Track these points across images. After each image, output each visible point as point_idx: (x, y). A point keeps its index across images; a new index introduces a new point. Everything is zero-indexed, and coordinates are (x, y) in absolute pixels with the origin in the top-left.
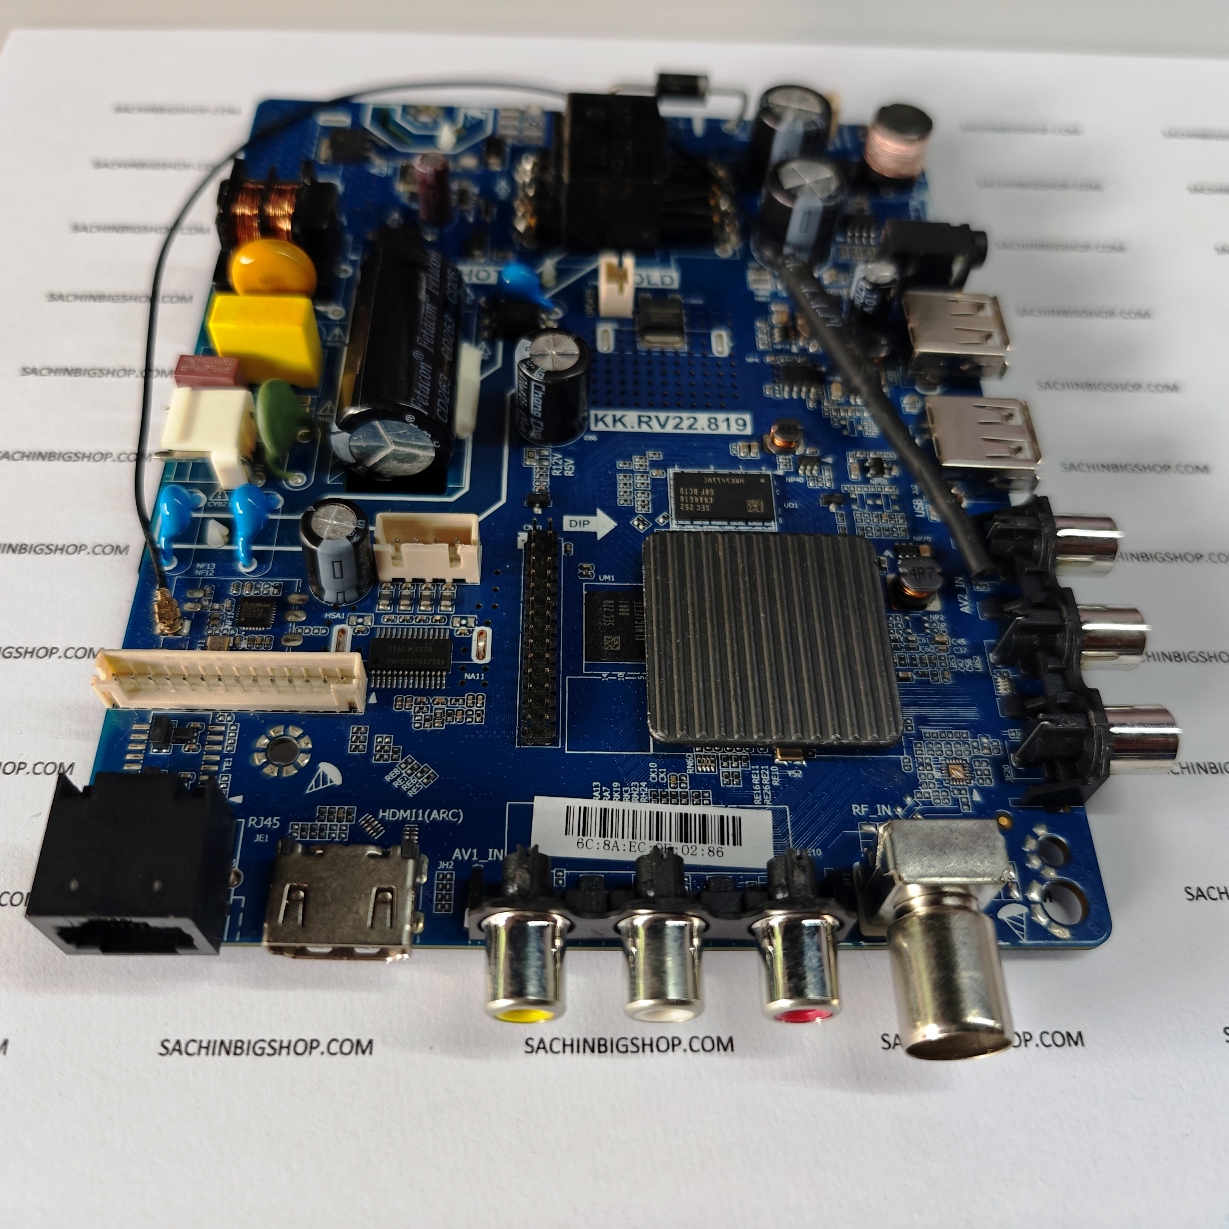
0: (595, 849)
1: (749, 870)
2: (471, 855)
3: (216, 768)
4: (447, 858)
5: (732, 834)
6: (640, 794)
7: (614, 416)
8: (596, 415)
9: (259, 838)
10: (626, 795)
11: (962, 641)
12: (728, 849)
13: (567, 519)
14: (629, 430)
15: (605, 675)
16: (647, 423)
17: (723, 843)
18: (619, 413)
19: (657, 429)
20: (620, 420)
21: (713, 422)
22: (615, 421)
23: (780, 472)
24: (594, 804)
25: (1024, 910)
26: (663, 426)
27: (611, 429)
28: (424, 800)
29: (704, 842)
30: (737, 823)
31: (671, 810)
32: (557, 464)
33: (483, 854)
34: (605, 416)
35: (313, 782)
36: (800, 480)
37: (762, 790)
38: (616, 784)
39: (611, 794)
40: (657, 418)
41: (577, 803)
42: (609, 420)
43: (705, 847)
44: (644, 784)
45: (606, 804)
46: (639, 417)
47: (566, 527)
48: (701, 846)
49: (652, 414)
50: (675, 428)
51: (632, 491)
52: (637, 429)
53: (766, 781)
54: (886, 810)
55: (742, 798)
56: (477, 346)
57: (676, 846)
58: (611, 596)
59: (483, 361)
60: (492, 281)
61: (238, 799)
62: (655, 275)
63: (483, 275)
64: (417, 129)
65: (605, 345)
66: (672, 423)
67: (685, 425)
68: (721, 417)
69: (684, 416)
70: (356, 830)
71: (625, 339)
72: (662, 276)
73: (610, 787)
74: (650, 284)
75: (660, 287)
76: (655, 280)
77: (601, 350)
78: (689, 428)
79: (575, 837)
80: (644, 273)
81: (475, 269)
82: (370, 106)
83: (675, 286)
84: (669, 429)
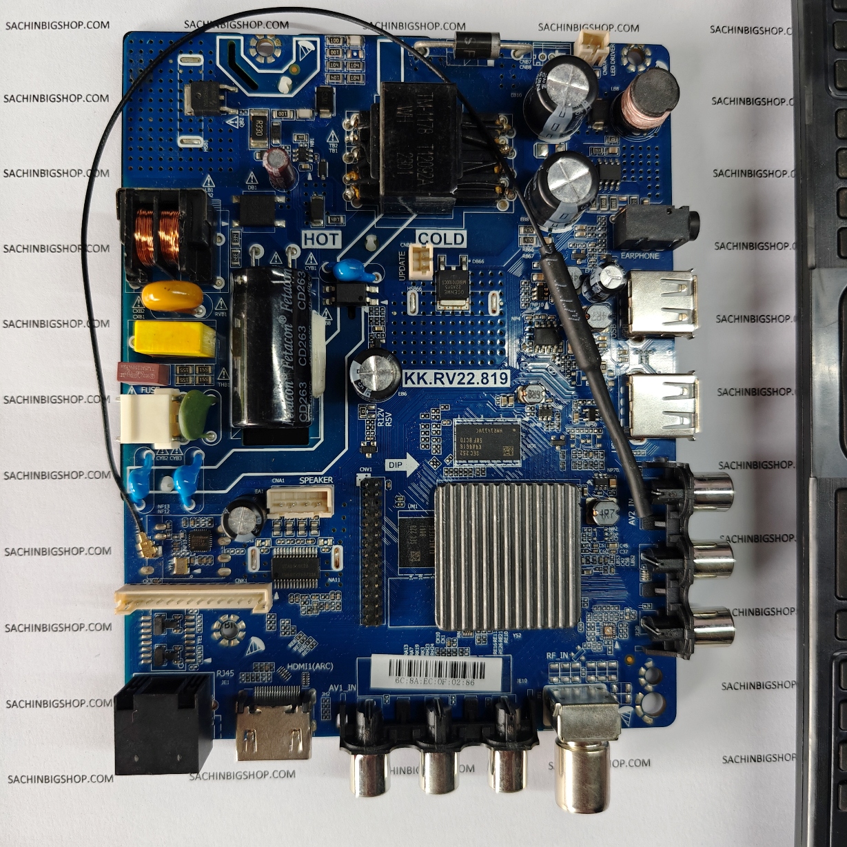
1: (487, 692)
2: (339, 689)
3: (194, 642)
4: (326, 690)
5: (480, 672)
6: (430, 651)
7: (419, 374)
8: (407, 374)
9: (224, 683)
10: (422, 652)
11: (626, 545)
12: (477, 681)
13: (387, 461)
14: (429, 386)
15: (411, 576)
16: (440, 379)
17: (474, 678)
18: (422, 372)
19: (447, 385)
20: (422, 378)
21: (485, 377)
22: (419, 379)
23: (527, 419)
24: (405, 658)
25: (631, 709)
27: (416, 386)
28: (311, 658)
30: (483, 667)
31: (447, 660)
32: (380, 416)
33: (345, 688)
34: (413, 373)
35: (249, 649)
36: (539, 425)
37: (498, 646)
39: (414, 651)
41: (395, 658)
43: (465, 680)
44: (432, 645)
45: (411, 658)
46: (436, 374)
47: (387, 468)
48: (462, 680)
49: (444, 372)
50: (459, 383)
51: (429, 437)
52: (433, 385)
53: (501, 640)
54: (565, 655)
55: (486, 651)
56: (321, 313)
57: (449, 679)
58: (415, 522)
59: (327, 327)
60: (329, 246)
61: (209, 660)
62: (450, 234)
63: (322, 239)
64: (260, 66)
65: (413, 307)
66: (457, 379)
67: (466, 380)
68: (490, 372)
69: (466, 372)
70: (275, 676)
71: (427, 301)
72: (455, 235)
73: (414, 647)
74: (445, 243)
75: (453, 246)
76: (450, 239)
77: (409, 313)
78: (469, 383)
79: (394, 677)
80: (442, 233)
81: (316, 233)
82: (218, 38)
83: (464, 245)
84: (455, 385)
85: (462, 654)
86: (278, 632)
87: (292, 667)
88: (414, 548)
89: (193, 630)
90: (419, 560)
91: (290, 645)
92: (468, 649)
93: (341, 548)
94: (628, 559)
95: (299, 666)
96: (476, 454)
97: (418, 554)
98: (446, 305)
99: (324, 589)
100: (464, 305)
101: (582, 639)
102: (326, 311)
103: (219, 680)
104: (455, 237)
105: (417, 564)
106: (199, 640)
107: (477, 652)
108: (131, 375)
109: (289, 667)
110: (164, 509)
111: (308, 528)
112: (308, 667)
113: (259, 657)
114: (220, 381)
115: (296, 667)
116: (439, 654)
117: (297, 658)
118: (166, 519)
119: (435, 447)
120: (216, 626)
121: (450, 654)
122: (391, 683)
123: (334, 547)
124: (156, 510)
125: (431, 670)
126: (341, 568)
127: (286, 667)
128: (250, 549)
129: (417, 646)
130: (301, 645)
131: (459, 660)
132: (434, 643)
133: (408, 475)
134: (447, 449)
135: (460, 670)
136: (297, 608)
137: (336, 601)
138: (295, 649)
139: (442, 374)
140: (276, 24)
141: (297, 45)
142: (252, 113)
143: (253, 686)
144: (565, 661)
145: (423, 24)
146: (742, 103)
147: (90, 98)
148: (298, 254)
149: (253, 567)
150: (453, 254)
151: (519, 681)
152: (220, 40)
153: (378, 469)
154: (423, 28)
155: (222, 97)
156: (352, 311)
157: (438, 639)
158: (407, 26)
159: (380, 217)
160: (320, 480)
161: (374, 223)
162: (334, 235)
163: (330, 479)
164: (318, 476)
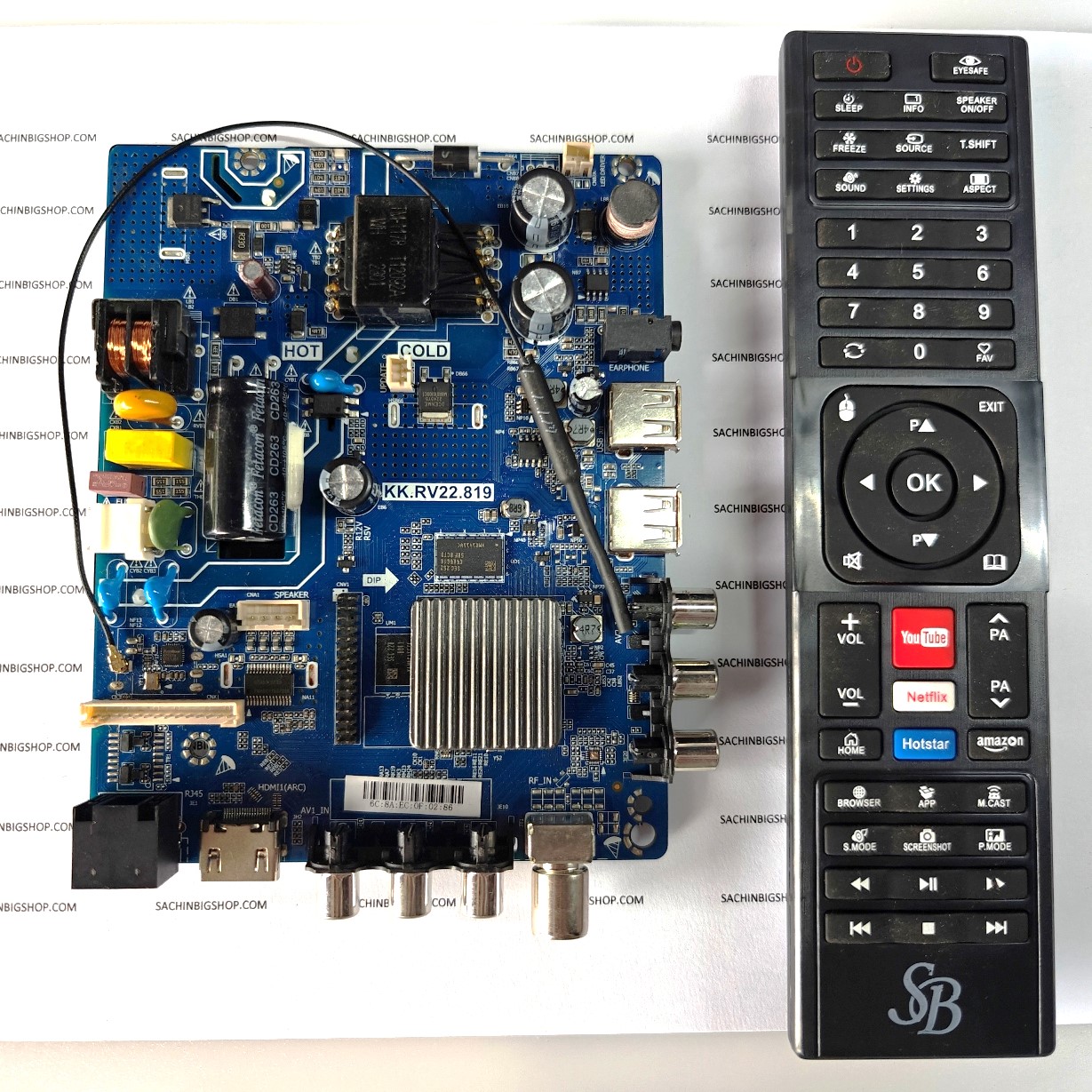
0: (380, 806)
2: (311, 811)
3: (162, 760)
4: (298, 813)
5: (457, 796)
6: (406, 773)
7: (399, 487)
8: (386, 487)
9: (192, 803)
10: (399, 774)
11: (612, 665)
12: (455, 805)
13: (365, 577)
15: (388, 695)
16: (421, 492)
17: (452, 802)
18: (402, 485)
19: (429, 498)
20: (403, 491)
21: (468, 491)
22: (399, 492)
23: (510, 534)
24: (380, 780)
25: (619, 840)
26: (433, 496)
27: (397, 499)
28: (282, 779)
29: (442, 802)
30: (461, 789)
31: (423, 783)
32: (359, 531)
33: (318, 811)
34: (393, 487)
35: (219, 768)
36: (523, 540)
37: (478, 769)
39: (390, 773)
40: (429, 487)
41: (370, 779)
42: (395, 491)
43: (443, 805)
44: (409, 766)
45: (387, 779)
48: (440, 805)
49: (426, 485)
50: (441, 497)
51: (410, 553)
52: (414, 499)
53: (480, 763)
54: (548, 780)
55: (465, 774)
56: (300, 425)
57: (426, 804)
58: (392, 639)
59: (305, 439)
60: (310, 357)
61: (177, 780)
62: (433, 346)
63: (303, 351)
64: (244, 179)
65: (394, 419)
66: (439, 492)
67: (448, 494)
68: (473, 486)
69: (448, 485)
70: (246, 797)
71: (408, 413)
72: (438, 347)
73: (389, 768)
74: (428, 355)
75: (436, 358)
76: (433, 351)
77: (390, 425)
78: (451, 497)
79: (368, 800)
80: (424, 344)
81: (297, 344)
82: (203, 151)
83: (448, 357)
84: (437, 498)
85: (440, 776)
86: (250, 750)
87: (263, 787)
88: (392, 665)
89: (160, 747)
90: (396, 678)
91: (262, 765)
92: (446, 772)
93: (316, 665)
94: (614, 679)
95: (271, 787)
96: (458, 569)
97: (395, 671)
98: (428, 417)
99: (298, 706)
100: (445, 418)
101: (566, 762)
102: (305, 423)
103: (187, 800)
104: (437, 349)
105: (394, 682)
106: (167, 758)
107: (455, 774)
108: (104, 485)
109: (260, 787)
110: (137, 623)
111: (282, 644)
112: (280, 788)
113: (230, 776)
114: (197, 493)
115: (267, 787)
116: (416, 776)
117: (269, 778)
118: (138, 632)
119: (415, 563)
120: (185, 744)
121: (427, 776)
122: (367, 807)
123: (309, 663)
124: (128, 622)
125: (408, 792)
126: (316, 685)
127: (257, 788)
128: (223, 664)
129: (392, 767)
130: (273, 765)
131: (437, 782)
132: (411, 764)
133: (387, 590)
134: (427, 564)
135: (437, 795)
136: (269, 726)
137: (309, 719)
138: (266, 769)
139: (423, 487)
140: (263, 137)
141: (282, 159)
142: (234, 225)
143: (222, 807)
144: (548, 786)
145: (413, 137)
146: (740, 213)
147: (75, 210)
148: (278, 365)
149: (227, 683)
150: (436, 366)
151: (500, 807)
152: (205, 153)
153: (356, 584)
154: (413, 140)
155: (204, 210)
156: (331, 422)
157: (415, 761)
158: (396, 138)
159: (362, 328)
160: (296, 594)
161: (356, 334)
162: (315, 347)
163: (306, 594)
164: (293, 591)
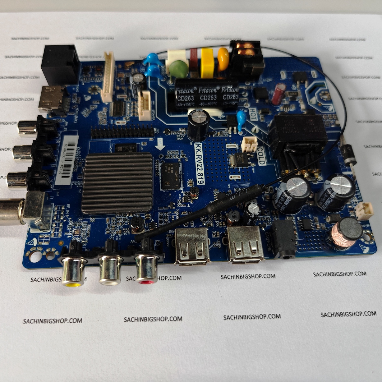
0: (64, 148)
1: (55, 179)
2: (66, 125)
3: (91, 80)
4: (66, 120)
5: (65, 176)
6: (77, 157)
7: (201, 149)
8: (200, 145)
9: (74, 89)
10: (78, 154)
11: (120, 239)
12: (61, 175)
13: (162, 139)
14: (195, 153)
15: (111, 149)
16: (199, 157)
17: (63, 174)
18: (201, 150)
19: (196, 160)
20: (199, 151)
21: (201, 175)
22: (198, 149)
23: (182, 192)
24: (76, 148)
25: (35, 245)
26: (198, 161)
27: (195, 149)
28: (80, 115)
29: (63, 170)
30: (68, 177)
31: (72, 163)
32: (181, 136)
33: (66, 127)
34: (200, 147)
35: (86, 96)
36: (180, 197)
37: (76, 183)
38: (80, 152)
39: (78, 151)
40: (201, 160)
41: (76, 144)
42: (199, 148)
43: (62, 170)
44: (80, 157)
46: (201, 156)
47: (158, 139)
52: (196, 155)
53: (78, 184)
54: (68, 212)
55: (74, 178)
57: (63, 164)
58: (135, 148)
59: (218, 117)
60: (251, 117)
61: (83, 84)
63: (253, 114)
64: (318, 94)
66: (199, 164)
67: (199, 167)
68: (203, 177)
69: (203, 167)
70: (74, 104)
71: (232, 151)
74: (259, 157)
76: (261, 159)
77: (227, 145)
79: (68, 144)
85: (74, 169)
86: (92, 105)
87: (77, 109)
88: (123, 149)
89: (96, 80)
91: (86, 108)
92: (76, 171)
99: (109, 119)
101: (75, 220)
102: (224, 116)
104: (263, 161)
105: (117, 150)
107: (74, 174)
111: (134, 113)
112: (76, 115)
113: (83, 99)
117: (81, 111)
120: (97, 86)
121: (75, 164)
122: (65, 143)
123: (126, 122)
125: (69, 157)
126: (117, 124)
128: (126, 95)
130: (86, 112)
133: (156, 146)
135: (67, 168)
136: (101, 110)
138: (84, 110)
139: (201, 158)
142: (299, 91)
143: (71, 97)
144: (65, 212)
149: (119, 97)
150: (255, 160)
151: (58, 193)
155: (302, 82)
156: (225, 125)
159: (266, 134)
160: (154, 116)
161: (263, 132)
162: (256, 118)
163: (154, 119)
